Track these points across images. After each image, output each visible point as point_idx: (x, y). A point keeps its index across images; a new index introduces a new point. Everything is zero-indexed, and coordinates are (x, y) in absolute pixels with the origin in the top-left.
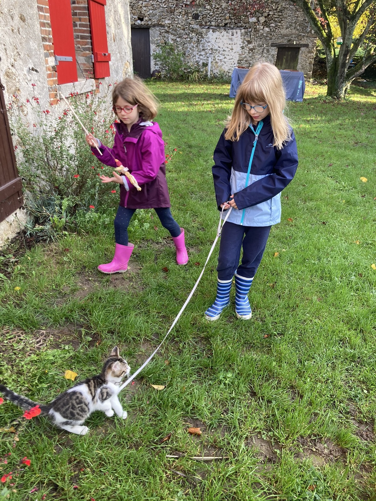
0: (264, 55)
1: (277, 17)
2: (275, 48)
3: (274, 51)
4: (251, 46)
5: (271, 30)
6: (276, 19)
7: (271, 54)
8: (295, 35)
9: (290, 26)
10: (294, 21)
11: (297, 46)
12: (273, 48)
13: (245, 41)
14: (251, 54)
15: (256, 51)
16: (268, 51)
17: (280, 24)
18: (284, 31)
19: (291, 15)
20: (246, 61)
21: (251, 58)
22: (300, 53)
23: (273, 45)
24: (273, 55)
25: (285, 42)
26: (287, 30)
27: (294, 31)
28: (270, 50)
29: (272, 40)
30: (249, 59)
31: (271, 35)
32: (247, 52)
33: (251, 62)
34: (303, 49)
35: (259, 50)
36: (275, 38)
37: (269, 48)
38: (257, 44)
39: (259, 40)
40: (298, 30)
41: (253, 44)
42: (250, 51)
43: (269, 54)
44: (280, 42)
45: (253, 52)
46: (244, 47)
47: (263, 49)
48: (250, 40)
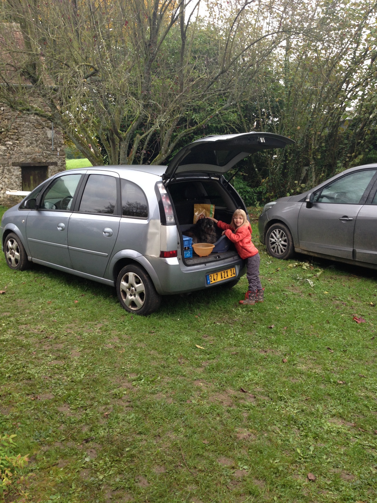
0: (6, 175)
1: (12, 135)
2: (18, 167)
3: (17, 172)
5: (8, 148)
6: (12, 137)
7: (14, 174)
8: (39, 153)
9: (31, 143)
10: (34, 139)
11: (45, 165)
12: (16, 168)
16: (9, 171)
17: (18, 142)
18: (25, 149)
19: (30, 132)
22: (49, 172)
23: (14, 164)
24: (17, 175)
25: (29, 161)
26: (28, 148)
27: (37, 149)
28: (12, 170)
29: (12, 160)
31: (9, 153)
34: (51, 167)
36: (16, 157)
37: (10, 168)
40: (41, 147)
43: (12, 174)
44: (23, 161)
47: (3, 169)
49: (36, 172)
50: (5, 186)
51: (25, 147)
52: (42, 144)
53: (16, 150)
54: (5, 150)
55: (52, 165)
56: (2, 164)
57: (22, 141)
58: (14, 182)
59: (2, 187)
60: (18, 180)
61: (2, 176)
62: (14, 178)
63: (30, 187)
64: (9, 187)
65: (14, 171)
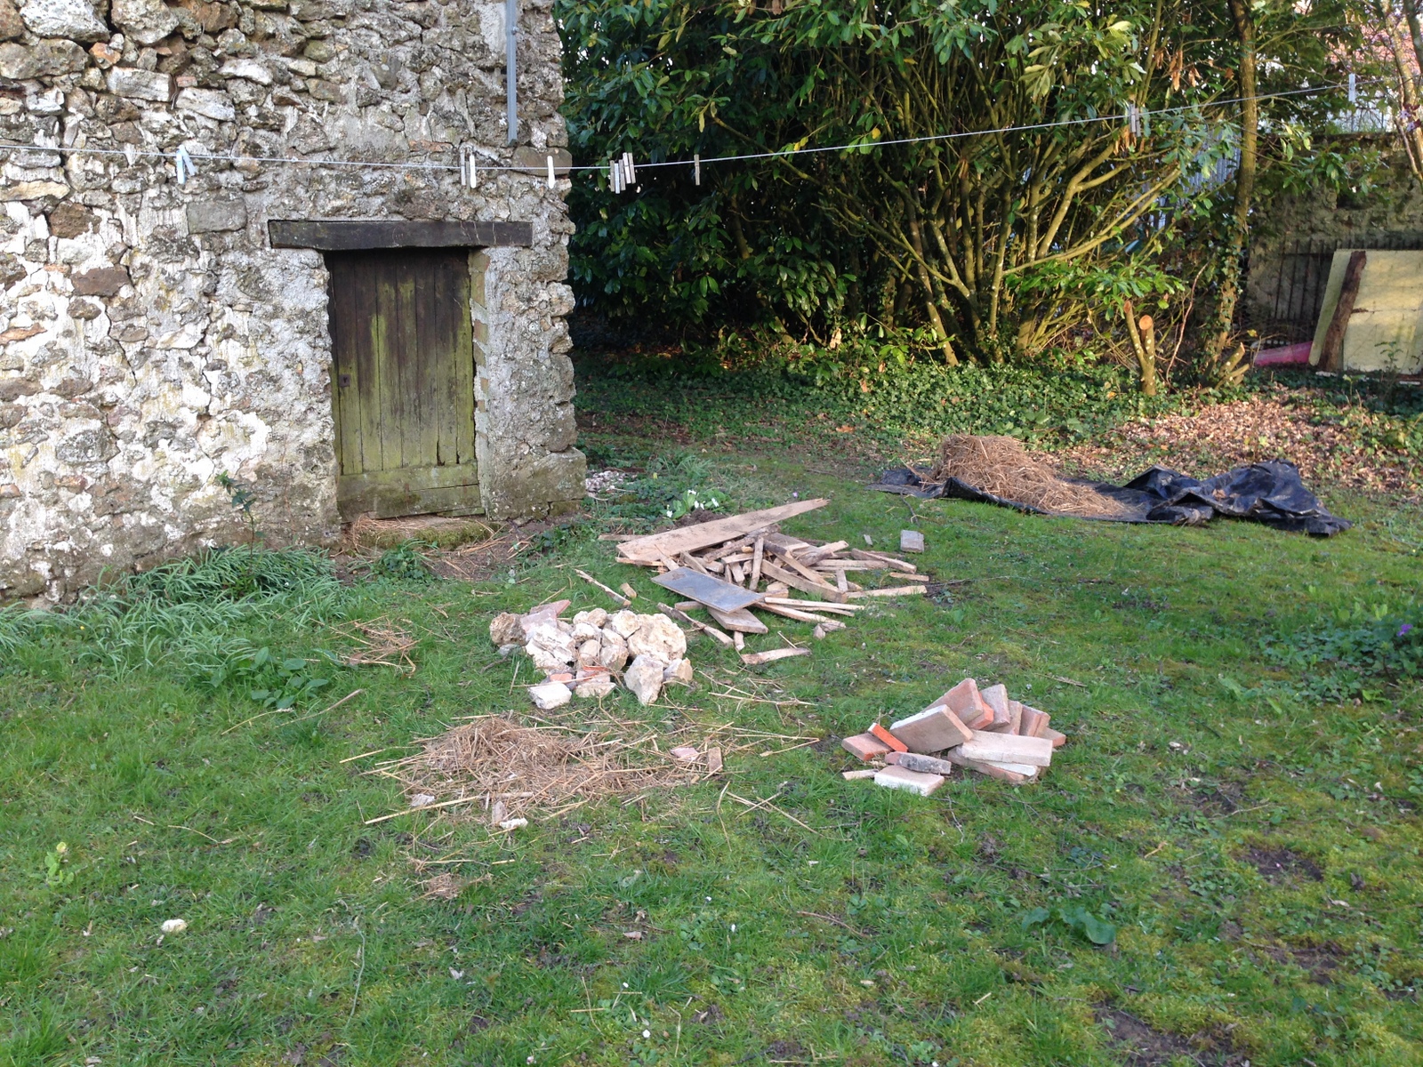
0: (230, 317)
2: (310, 256)
3: (304, 287)
4: (92, 251)
7: (288, 305)
8: (433, 155)
9: (390, 85)
10: (405, 54)
11: (462, 238)
13: (17, 211)
14: (101, 323)
15: (148, 289)
16: (250, 279)
18: (348, 126)
20: (67, 390)
21: (112, 361)
23: (284, 235)
24: (304, 314)
25: (375, 211)
27: (422, 127)
28: (272, 276)
29: (272, 198)
30: (95, 368)
32: (62, 305)
33: (119, 390)
34: (496, 256)
35: (172, 284)
36: (295, 182)
37: (258, 260)
38: (148, 233)
39: (152, 193)
40: (446, 117)
41: (108, 235)
42: (88, 300)
43: (269, 308)
44: (337, 210)
45: (124, 305)
46: (21, 260)
47: (214, 273)
48: (65, 198)
49: (407, 289)
50: (228, 398)
51: (352, 106)
52: (451, 92)
53: (297, 127)
54: (221, 122)
55: (503, 242)
56: (207, 234)
57: (333, 66)
58: (287, 367)
59: (207, 408)
60: (310, 351)
61: (202, 326)
62: (287, 335)
63: (369, 394)
64: (256, 402)
65: (282, 287)
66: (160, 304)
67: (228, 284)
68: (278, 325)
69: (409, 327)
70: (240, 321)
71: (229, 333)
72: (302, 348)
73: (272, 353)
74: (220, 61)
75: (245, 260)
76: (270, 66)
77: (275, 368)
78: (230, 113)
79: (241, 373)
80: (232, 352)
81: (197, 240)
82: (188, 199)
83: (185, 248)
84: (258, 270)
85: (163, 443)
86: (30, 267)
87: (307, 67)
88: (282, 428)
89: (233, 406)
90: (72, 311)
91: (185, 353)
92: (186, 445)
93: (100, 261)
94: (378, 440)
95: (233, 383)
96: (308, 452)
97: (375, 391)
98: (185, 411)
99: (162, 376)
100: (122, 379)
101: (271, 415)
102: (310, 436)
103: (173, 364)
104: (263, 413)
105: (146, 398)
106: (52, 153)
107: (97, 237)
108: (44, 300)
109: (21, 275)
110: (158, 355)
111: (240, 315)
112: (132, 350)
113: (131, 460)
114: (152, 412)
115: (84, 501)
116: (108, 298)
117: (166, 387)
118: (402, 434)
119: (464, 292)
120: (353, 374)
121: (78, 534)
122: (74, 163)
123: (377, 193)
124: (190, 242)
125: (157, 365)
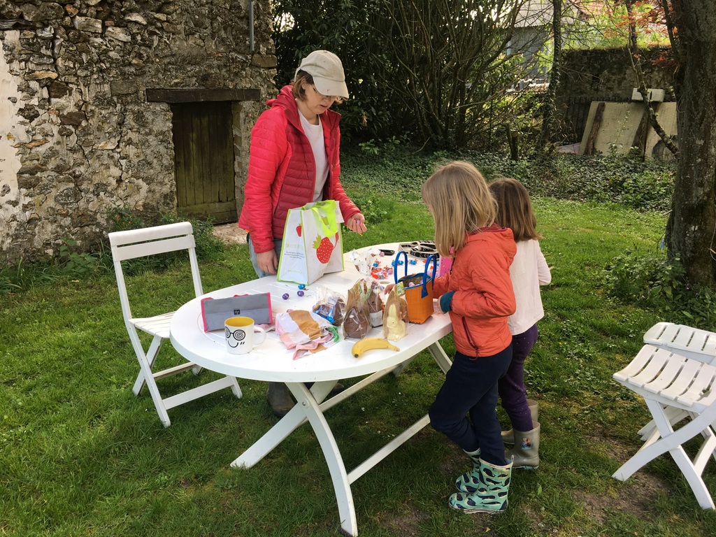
0: (130, 135)
2: (164, 106)
3: (161, 120)
4: (68, 103)
5: (133, 36)
7: (155, 129)
8: (218, 58)
10: (205, 10)
11: (231, 97)
12: (157, 107)
13: (34, 85)
14: (73, 138)
15: (94, 122)
16: (139, 117)
18: (181, 45)
20: (59, 169)
21: (78, 156)
23: (153, 95)
24: (162, 133)
26: (191, 41)
27: (213, 45)
28: (149, 116)
29: (147, 79)
30: (71, 159)
31: (140, 56)
32: (55, 130)
33: (82, 169)
35: (105, 120)
36: (158, 71)
37: (142, 108)
38: (93, 95)
39: (95, 76)
40: (223, 40)
41: (76, 97)
42: (68, 127)
43: (147, 130)
44: (176, 84)
45: (83, 129)
46: (37, 108)
47: (123, 114)
48: (57, 79)
49: (205, 121)
50: (130, 172)
51: (182, 36)
52: (225, 29)
53: (158, 45)
54: (125, 43)
55: (248, 99)
56: (119, 96)
57: (175, 16)
58: (155, 157)
59: (121, 177)
60: (165, 150)
61: (118, 139)
62: (155, 143)
63: (189, 170)
64: (142, 174)
65: (153, 120)
66: (99, 129)
67: (130, 119)
68: (151, 138)
69: (206, 138)
70: (134, 136)
71: (130, 142)
72: (162, 149)
73: (148, 152)
74: (124, 14)
75: (136, 108)
76: (145, 16)
77: (150, 158)
78: (129, 38)
79: (135, 161)
80: (131, 151)
81: (115, 99)
82: (112, 79)
83: (110, 103)
84: (142, 113)
85: (102, 194)
86: (41, 112)
87: (162, 17)
88: (154, 187)
89: (132, 176)
90: (60, 132)
91: (111, 151)
92: (112, 195)
93: (72, 108)
94: (193, 190)
95: (132, 165)
96: (166, 196)
97: (192, 169)
98: (111, 179)
99: (100, 163)
100: (83, 164)
101: (148, 180)
102: (166, 189)
103: (106, 157)
104: (145, 180)
105: (94, 173)
106: (49, 57)
107: (71, 97)
108: (47, 127)
109: (37, 115)
110: (99, 153)
111: (134, 134)
112: (87, 151)
113: (88, 201)
114: (96, 179)
115: (67, 221)
116: (76, 127)
117: (103, 167)
118: (203, 188)
119: (230, 122)
120: (182, 161)
121: (66, 236)
122: (60, 62)
123: (193, 76)
124: (112, 100)
125: (98, 157)
